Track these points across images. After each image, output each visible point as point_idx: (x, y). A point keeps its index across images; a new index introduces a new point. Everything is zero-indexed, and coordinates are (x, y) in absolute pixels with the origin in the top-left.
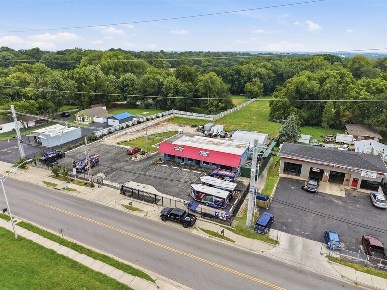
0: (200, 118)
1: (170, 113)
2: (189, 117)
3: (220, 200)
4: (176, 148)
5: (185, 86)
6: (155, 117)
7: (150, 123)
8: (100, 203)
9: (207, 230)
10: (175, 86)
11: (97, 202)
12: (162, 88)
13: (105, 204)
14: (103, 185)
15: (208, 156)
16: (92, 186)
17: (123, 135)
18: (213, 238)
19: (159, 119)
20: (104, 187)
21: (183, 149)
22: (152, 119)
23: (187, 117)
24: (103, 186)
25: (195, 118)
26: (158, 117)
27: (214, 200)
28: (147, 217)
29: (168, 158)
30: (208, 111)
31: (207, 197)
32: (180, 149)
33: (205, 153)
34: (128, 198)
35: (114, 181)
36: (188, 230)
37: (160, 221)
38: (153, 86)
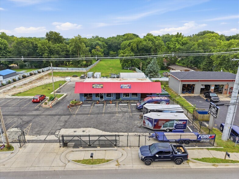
0: (75, 71)
1: (47, 69)
2: (65, 71)
3: (181, 122)
4: (94, 86)
5: (58, 47)
6: (37, 72)
7: (34, 77)
8: (37, 169)
9: (203, 159)
10: (49, 47)
11: (32, 169)
12: (37, 49)
13: (47, 169)
14: (25, 142)
15: (130, 88)
16: (10, 148)
17: (12, 88)
18: (218, 166)
19: (41, 74)
20: (29, 145)
21: (102, 85)
22: (35, 74)
23: (63, 71)
24: (27, 144)
25: (70, 71)
26: (39, 72)
27: (175, 125)
28: (123, 167)
29: (84, 98)
30: (80, 65)
31: (167, 123)
32: (100, 87)
33: (126, 85)
34: (75, 149)
35: (39, 133)
36: (184, 166)
37: (143, 166)
38: (28, 48)
